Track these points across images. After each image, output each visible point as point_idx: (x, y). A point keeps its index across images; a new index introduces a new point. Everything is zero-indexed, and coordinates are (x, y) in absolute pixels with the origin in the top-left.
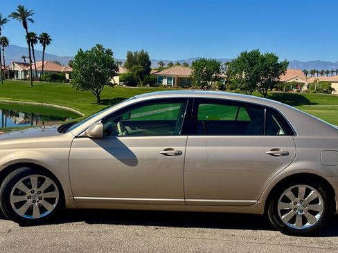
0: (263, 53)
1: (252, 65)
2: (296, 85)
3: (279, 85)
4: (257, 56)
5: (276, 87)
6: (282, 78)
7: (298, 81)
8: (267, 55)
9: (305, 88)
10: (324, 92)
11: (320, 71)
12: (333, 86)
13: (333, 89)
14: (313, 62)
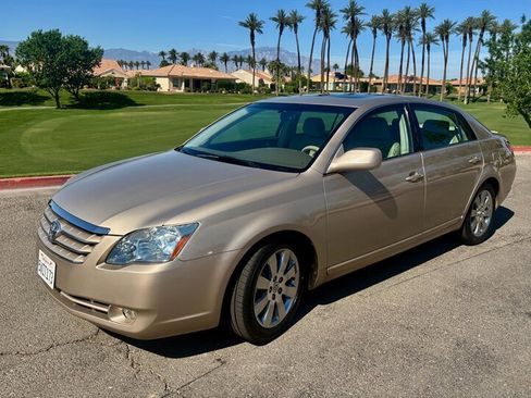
0: (65, 34)
1: (52, 52)
2: (113, 81)
3: (92, 81)
4: (58, 39)
5: (88, 84)
6: (97, 71)
7: (116, 76)
8: (71, 37)
9: (125, 84)
10: (150, 89)
11: (128, 62)
12: (158, 81)
13: (159, 86)
14: (116, 50)
